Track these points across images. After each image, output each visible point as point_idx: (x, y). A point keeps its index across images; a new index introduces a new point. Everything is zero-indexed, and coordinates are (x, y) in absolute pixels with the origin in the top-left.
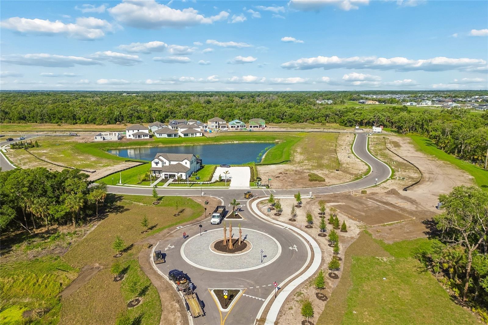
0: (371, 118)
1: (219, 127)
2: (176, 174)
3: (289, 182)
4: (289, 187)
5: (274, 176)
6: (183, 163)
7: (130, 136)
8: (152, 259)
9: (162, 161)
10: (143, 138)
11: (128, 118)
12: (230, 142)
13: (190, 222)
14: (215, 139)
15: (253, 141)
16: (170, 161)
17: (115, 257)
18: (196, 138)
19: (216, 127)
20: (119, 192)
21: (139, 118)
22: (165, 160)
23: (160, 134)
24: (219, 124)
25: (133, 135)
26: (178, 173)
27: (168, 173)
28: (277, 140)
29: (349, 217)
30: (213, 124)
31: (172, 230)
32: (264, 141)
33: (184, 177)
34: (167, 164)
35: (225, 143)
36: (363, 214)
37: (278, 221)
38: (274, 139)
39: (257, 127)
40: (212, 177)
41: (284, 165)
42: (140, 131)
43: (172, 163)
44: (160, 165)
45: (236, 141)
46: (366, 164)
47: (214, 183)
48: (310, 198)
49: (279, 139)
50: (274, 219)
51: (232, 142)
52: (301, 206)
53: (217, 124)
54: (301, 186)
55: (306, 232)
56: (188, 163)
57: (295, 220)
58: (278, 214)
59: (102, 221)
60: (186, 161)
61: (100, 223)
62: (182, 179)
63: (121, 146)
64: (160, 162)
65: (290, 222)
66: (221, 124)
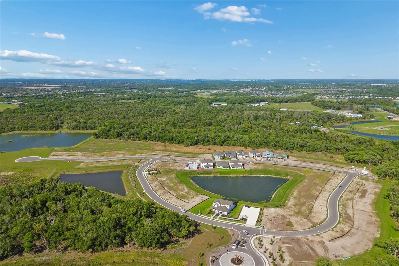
0: (366, 159)
1: (255, 157)
2: (223, 212)
3: (276, 225)
4: (274, 229)
5: (270, 219)
6: (226, 206)
7: (203, 166)
8: (210, 262)
9: (217, 204)
10: (209, 168)
11: (202, 141)
12: (259, 175)
13: (225, 246)
14: (250, 172)
15: (274, 175)
16: (220, 204)
17: (198, 258)
18: (239, 170)
19: (254, 157)
20: (199, 220)
21: (208, 141)
22: (218, 204)
23: (219, 166)
24: (255, 155)
25: (205, 166)
26: (224, 212)
27: (219, 211)
28: (289, 177)
29: (289, 255)
30: (252, 155)
31: (218, 249)
32: (281, 176)
33: (226, 214)
34: (219, 205)
35: (256, 176)
36: (297, 254)
37: (259, 251)
38: (288, 175)
39: (281, 158)
40: (239, 215)
41: (279, 209)
42: (208, 164)
43: (222, 205)
44: (216, 206)
45: (263, 175)
46: (327, 215)
47: (239, 220)
48: (279, 239)
49: (291, 176)
50: (258, 250)
51: (260, 176)
52: (273, 244)
53: (254, 155)
54: (280, 229)
55: (267, 260)
56: (229, 207)
57: (266, 252)
58: (260, 248)
59: (193, 237)
60: (228, 205)
61: (193, 239)
62: (225, 215)
63: (198, 175)
64: (216, 205)
65: (264, 253)
66: (257, 155)
